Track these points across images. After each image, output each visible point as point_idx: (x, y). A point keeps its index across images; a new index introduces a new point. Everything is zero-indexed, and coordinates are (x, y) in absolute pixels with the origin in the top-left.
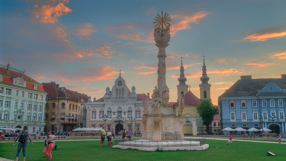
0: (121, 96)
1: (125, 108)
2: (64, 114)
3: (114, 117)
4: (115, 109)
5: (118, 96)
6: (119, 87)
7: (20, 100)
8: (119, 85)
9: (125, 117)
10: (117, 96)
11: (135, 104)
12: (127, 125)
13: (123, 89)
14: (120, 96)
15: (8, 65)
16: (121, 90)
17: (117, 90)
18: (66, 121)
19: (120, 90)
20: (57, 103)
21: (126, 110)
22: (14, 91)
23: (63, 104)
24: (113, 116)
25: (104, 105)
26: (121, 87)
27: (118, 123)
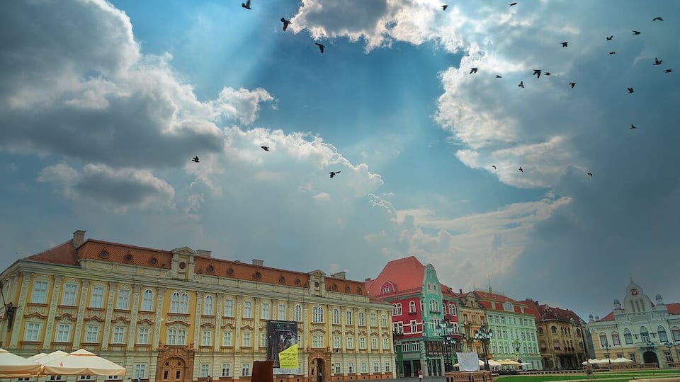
0: (642, 311)
1: (652, 328)
2: (558, 341)
3: (638, 342)
4: (636, 330)
5: (637, 312)
6: (633, 298)
7: (514, 329)
8: (633, 294)
9: (656, 340)
10: (634, 311)
11: (668, 321)
12: (661, 353)
13: (642, 301)
14: (639, 311)
15: (490, 289)
16: (639, 302)
17: (632, 302)
18: (563, 352)
19: (637, 302)
20: (544, 328)
21: (655, 331)
22: (507, 318)
23: (554, 328)
24: (635, 340)
25: (617, 325)
26: (637, 298)
27: (646, 350)
